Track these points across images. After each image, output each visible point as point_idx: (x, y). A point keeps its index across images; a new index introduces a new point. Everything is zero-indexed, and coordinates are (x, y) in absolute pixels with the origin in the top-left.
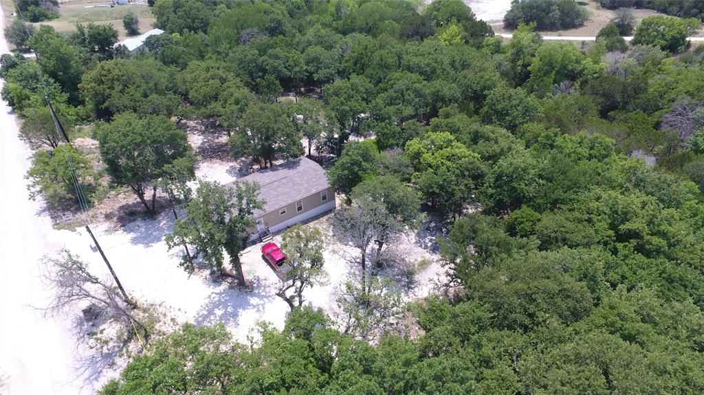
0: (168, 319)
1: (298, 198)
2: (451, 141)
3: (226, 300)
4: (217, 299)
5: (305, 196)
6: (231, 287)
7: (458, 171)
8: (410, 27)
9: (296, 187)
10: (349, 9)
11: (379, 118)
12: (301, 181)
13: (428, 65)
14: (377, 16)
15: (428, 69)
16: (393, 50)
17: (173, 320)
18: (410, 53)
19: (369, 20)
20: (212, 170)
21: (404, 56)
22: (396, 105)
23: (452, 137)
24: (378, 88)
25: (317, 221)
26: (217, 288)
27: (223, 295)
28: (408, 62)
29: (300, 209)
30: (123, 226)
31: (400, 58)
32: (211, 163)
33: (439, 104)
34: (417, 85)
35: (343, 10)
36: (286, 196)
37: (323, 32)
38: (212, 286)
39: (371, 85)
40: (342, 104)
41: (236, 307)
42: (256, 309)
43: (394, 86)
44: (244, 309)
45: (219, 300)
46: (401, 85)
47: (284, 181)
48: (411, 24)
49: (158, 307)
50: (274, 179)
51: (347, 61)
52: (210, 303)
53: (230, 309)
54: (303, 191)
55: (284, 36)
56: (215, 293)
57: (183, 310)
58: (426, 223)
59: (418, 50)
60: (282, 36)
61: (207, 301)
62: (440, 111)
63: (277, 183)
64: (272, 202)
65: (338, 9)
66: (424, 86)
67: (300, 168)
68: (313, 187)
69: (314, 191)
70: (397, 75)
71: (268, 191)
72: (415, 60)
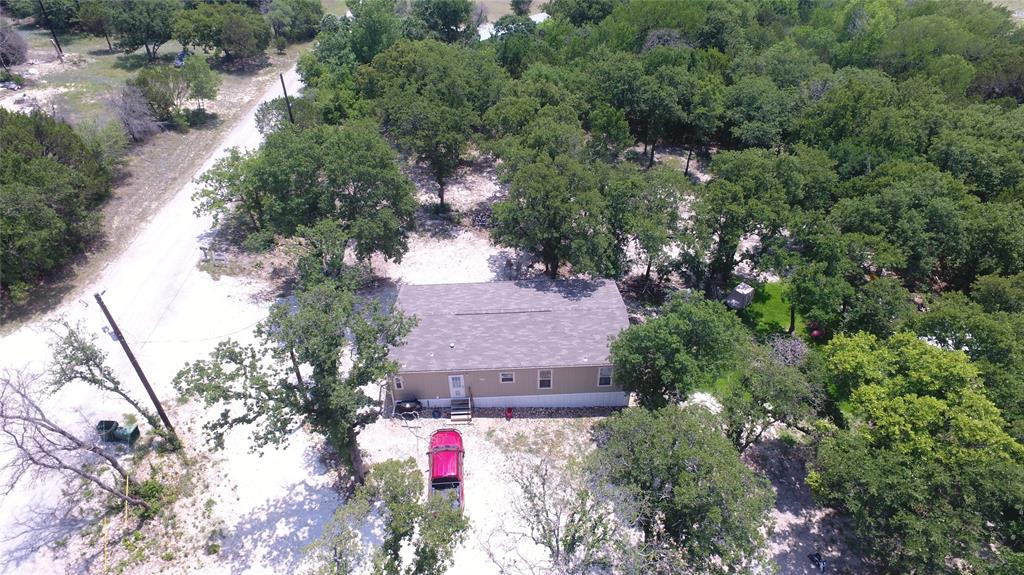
0: (204, 499)
1: (545, 363)
2: (962, 381)
3: (311, 509)
4: (300, 498)
5: (562, 364)
6: (337, 488)
7: (943, 478)
8: (1003, 77)
9: (553, 339)
10: (873, 21)
11: (809, 251)
12: (571, 330)
13: (1001, 162)
14: (930, 44)
15: (997, 171)
16: (923, 112)
17: (209, 503)
18: (963, 127)
19: (909, 50)
20: (472, 248)
21: (944, 131)
22: (870, 232)
23: (971, 370)
24: (848, 184)
25: (572, 421)
26: (317, 477)
27: (315, 497)
28: (949, 145)
29: (545, 383)
30: (282, 296)
31: (933, 132)
32: (478, 236)
33: (988, 261)
34: (943, 204)
35: (858, 22)
36: (524, 350)
37: (796, 53)
38: (311, 469)
39: (833, 176)
40: (735, 199)
41: (315, 534)
43: (885, 190)
45: (301, 504)
46: (900, 192)
47: (540, 318)
48: (1007, 72)
49: (209, 465)
50: (525, 306)
51: (809, 116)
52: (285, 501)
53: (303, 534)
54: (564, 352)
55: (722, 50)
56: (306, 485)
57: (239, 492)
58: (816, 538)
59: (991, 124)
60: (714, 51)
61: (283, 494)
62: (982, 279)
63: (524, 317)
64: (493, 353)
65: (850, 19)
66: (964, 208)
67: (585, 303)
68: (587, 351)
69: (584, 361)
70: (903, 167)
71: (500, 326)
72: (970, 145)
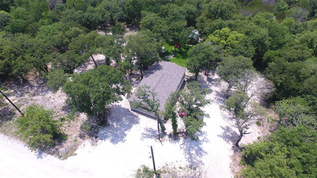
0: (178, 169)
3: (189, 145)
4: (185, 147)
6: (185, 138)
17: (180, 168)
26: (180, 142)
27: (186, 144)
30: (96, 137)
41: (197, 145)
42: (205, 142)
44: (201, 144)
45: (187, 147)
49: (167, 166)
52: (185, 150)
53: (196, 148)
56: (182, 145)
57: (178, 161)
61: (182, 150)
69: (181, 76)
